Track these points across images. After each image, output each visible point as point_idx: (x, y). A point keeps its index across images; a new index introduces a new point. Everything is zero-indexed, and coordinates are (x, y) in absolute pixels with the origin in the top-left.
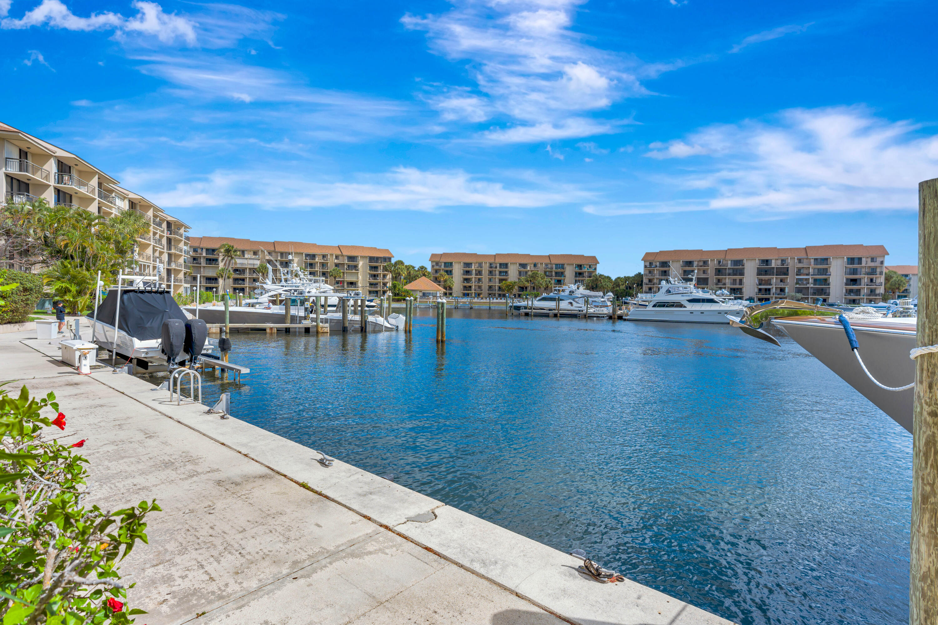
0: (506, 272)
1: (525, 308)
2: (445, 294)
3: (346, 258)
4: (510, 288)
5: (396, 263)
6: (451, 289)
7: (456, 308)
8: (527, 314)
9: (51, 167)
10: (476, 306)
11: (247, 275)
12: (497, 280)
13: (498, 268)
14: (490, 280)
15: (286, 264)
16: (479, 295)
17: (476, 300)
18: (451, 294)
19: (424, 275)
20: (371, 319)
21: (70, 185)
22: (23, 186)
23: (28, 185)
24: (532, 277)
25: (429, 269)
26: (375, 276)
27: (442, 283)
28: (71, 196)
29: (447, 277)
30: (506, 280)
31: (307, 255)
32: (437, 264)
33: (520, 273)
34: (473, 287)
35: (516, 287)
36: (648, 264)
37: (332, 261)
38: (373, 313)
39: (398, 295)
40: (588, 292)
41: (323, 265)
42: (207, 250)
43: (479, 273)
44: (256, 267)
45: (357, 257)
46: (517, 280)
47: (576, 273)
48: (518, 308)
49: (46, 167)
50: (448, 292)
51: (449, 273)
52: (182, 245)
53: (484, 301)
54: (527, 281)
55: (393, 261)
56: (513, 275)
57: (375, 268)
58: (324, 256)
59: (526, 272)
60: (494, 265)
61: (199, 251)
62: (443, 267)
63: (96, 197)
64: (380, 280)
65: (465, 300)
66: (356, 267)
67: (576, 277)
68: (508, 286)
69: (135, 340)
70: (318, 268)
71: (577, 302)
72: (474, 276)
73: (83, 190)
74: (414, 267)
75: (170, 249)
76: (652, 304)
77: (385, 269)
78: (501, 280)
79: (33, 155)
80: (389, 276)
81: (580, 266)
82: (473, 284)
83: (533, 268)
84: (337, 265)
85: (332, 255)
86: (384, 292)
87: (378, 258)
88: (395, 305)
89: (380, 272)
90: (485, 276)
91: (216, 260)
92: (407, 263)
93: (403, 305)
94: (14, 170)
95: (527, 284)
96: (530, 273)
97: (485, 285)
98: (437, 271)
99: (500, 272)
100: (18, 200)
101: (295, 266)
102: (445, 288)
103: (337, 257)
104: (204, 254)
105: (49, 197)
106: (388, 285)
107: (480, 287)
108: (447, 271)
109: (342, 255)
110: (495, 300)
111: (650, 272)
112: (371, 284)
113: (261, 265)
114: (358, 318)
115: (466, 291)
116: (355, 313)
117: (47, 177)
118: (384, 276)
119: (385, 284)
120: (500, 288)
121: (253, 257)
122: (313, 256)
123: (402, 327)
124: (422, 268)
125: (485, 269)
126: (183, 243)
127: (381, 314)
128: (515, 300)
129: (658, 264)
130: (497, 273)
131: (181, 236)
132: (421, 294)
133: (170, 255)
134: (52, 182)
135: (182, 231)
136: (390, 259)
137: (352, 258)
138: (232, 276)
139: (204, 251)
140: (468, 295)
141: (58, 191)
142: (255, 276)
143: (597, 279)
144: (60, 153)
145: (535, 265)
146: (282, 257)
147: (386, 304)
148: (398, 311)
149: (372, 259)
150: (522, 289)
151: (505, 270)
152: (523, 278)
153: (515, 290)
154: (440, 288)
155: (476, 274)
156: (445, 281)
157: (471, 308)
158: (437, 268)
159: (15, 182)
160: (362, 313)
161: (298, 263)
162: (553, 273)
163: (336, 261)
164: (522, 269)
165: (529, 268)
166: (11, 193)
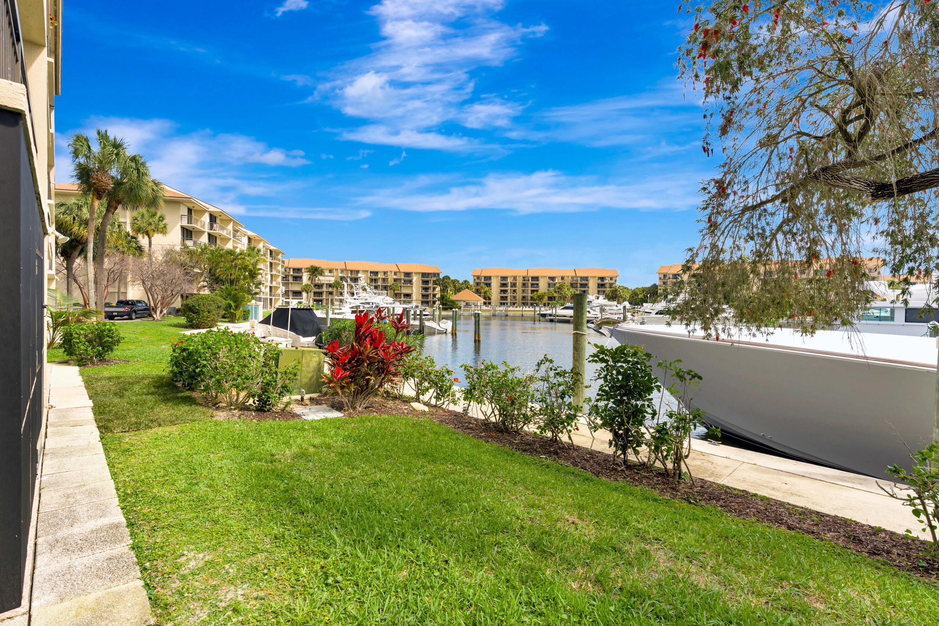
0: (537, 284)
1: (550, 315)
2: (485, 303)
3: (403, 274)
4: (541, 298)
5: (444, 278)
6: (490, 299)
7: (494, 315)
8: (551, 321)
9: (206, 218)
10: (510, 314)
11: (324, 289)
12: (530, 291)
13: (530, 281)
14: (523, 291)
15: (356, 280)
16: (514, 304)
17: (511, 308)
18: (490, 303)
19: (467, 288)
20: (427, 323)
21: (217, 230)
22: (189, 233)
23: (191, 232)
24: (559, 288)
25: (472, 282)
26: (426, 289)
27: (482, 294)
28: (216, 238)
29: (487, 289)
30: (537, 291)
31: (371, 272)
32: (478, 277)
33: (549, 284)
34: (509, 298)
35: (546, 298)
36: (662, 276)
37: (391, 277)
38: (428, 320)
39: (446, 304)
40: (606, 302)
41: (384, 280)
42: (294, 269)
43: (514, 285)
44: (331, 282)
45: (411, 273)
46: (546, 291)
47: (598, 285)
48: (544, 315)
49: (203, 219)
50: (487, 301)
51: (489, 285)
52: (280, 268)
53: (518, 309)
54: (555, 292)
55: (441, 277)
56: (543, 287)
57: (426, 282)
58: (385, 273)
59: (555, 284)
60: (527, 279)
61: (288, 270)
62: (483, 280)
63: (232, 237)
64: (430, 292)
65: (503, 308)
66: (410, 282)
67: (598, 287)
68: (539, 297)
69: (301, 337)
70: (380, 283)
71: (594, 311)
72: (509, 288)
73: (224, 233)
74: (458, 281)
75: (271, 271)
76: (656, 311)
77: (435, 283)
78: (533, 291)
79: (195, 211)
80: (438, 289)
81: (602, 279)
82: (509, 295)
83: (560, 281)
84: (395, 280)
85: (391, 272)
86: (434, 302)
87: (429, 274)
88: (444, 313)
89: (431, 285)
90: (519, 288)
91: (301, 277)
92: (452, 278)
93: (450, 313)
94: (185, 223)
95: (555, 295)
96: (558, 285)
97: (519, 295)
98: (478, 284)
99: (532, 284)
100: (189, 243)
101: (362, 282)
102: (485, 298)
103: (395, 274)
104: (292, 273)
105: (204, 239)
106: (437, 296)
107: (515, 297)
108: (486, 284)
109: (400, 272)
110: (527, 309)
111: (664, 283)
112: (423, 296)
113: (336, 281)
114: (417, 323)
115: (503, 300)
116: (415, 319)
117: (203, 226)
118: (434, 289)
119: (434, 296)
120: (531, 297)
121: (329, 274)
122: (376, 273)
123: (449, 330)
124: (466, 282)
125: (519, 281)
126: (280, 266)
127: (433, 320)
128: (543, 309)
129: (671, 276)
130: (530, 285)
131: (279, 260)
132: (464, 304)
133: (272, 275)
134: (207, 229)
135: (280, 257)
136: (438, 274)
137: (408, 274)
138: (313, 291)
139: (292, 270)
140: (504, 304)
141: (209, 235)
142: (330, 290)
143: (616, 290)
144: (212, 209)
145: (563, 278)
146: (351, 274)
147: (437, 313)
148: (446, 318)
149: (424, 275)
150: (551, 298)
151: (537, 282)
152: (552, 289)
153: (545, 300)
154: (481, 298)
155: (512, 287)
156: (485, 292)
157: (507, 315)
158: (478, 281)
159: (185, 230)
160: (421, 320)
161: (364, 279)
162: (579, 285)
163: (395, 277)
164: (551, 282)
165: (557, 281)
166: (184, 238)
